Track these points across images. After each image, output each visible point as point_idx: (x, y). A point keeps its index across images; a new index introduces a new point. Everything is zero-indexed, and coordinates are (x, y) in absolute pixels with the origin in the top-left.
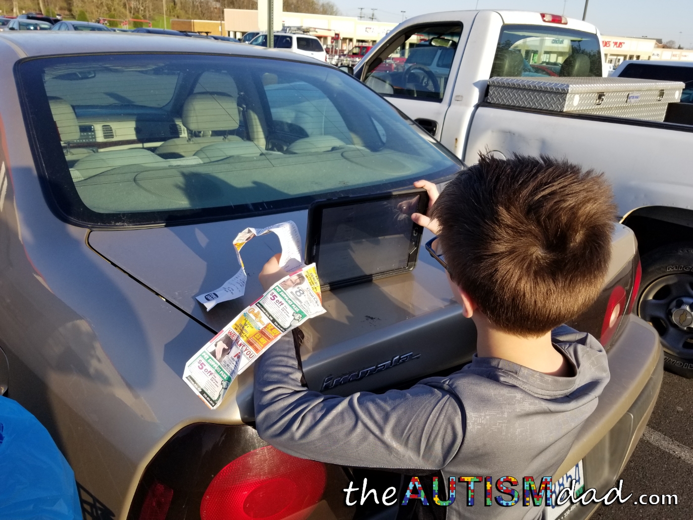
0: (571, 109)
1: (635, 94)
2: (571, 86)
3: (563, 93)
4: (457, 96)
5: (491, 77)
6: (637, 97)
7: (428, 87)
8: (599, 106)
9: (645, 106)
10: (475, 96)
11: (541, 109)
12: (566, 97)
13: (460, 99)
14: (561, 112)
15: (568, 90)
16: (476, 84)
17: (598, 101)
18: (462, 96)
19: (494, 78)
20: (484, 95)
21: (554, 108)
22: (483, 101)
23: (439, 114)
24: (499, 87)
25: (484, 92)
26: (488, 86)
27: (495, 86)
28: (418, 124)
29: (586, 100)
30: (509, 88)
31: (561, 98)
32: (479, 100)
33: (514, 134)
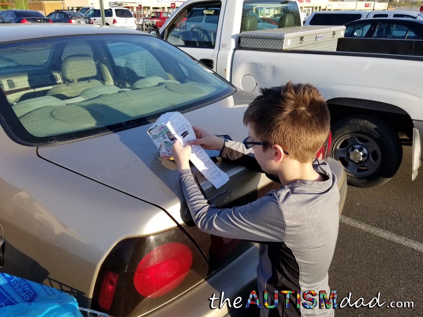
0: (287, 48)
1: (320, 35)
2: (285, 34)
3: (282, 39)
4: (223, 44)
5: (241, 32)
6: (321, 37)
7: (204, 39)
8: (301, 44)
9: (326, 41)
10: (233, 44)
11: (271, 49)
12: (283, 41)
13: (224, 46)
14: (282, 49)
15: (284, 37)
16: (232, 37)
17: (300, 42)
18: (226, 44)
19: (243, 33)
20: (238, 43)
21: (278, 48)
22: (238, 46)
23: (213, 55)
24: (246, 37)
25: (238, 41)
26: (240, 38)
27: (243, 37)
28: (202, 62)
29: (294, 42)
30: (252, 38)
31: (281, 42)
32: (235, 46)
33: (257, 64)
